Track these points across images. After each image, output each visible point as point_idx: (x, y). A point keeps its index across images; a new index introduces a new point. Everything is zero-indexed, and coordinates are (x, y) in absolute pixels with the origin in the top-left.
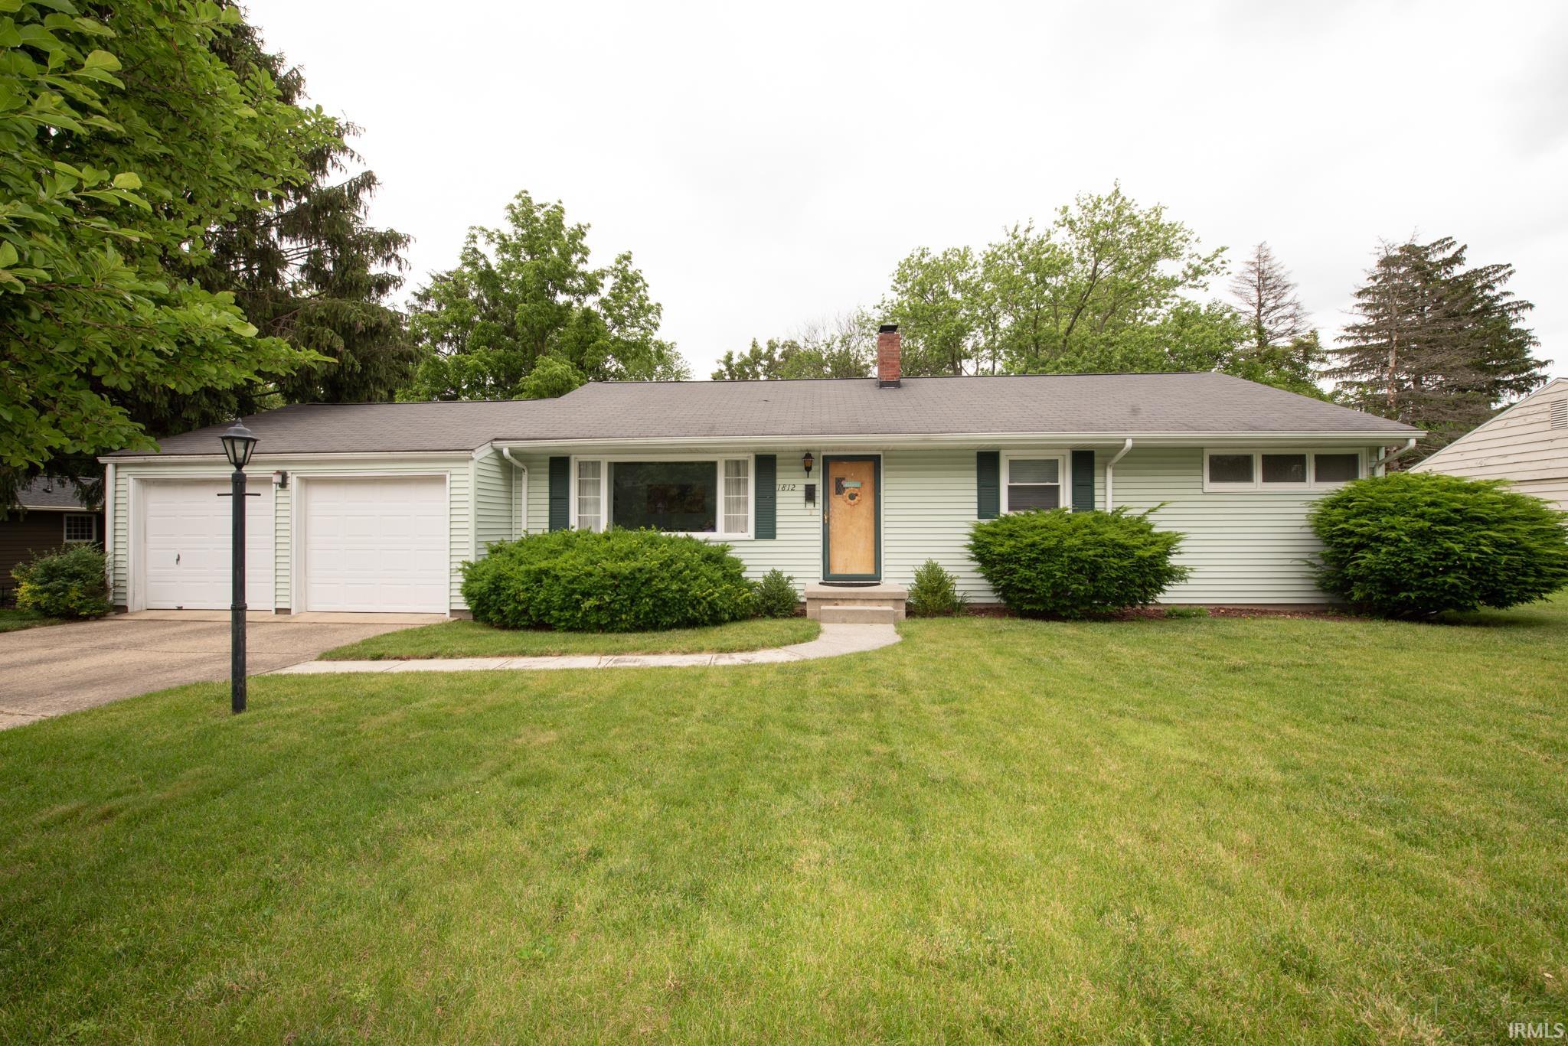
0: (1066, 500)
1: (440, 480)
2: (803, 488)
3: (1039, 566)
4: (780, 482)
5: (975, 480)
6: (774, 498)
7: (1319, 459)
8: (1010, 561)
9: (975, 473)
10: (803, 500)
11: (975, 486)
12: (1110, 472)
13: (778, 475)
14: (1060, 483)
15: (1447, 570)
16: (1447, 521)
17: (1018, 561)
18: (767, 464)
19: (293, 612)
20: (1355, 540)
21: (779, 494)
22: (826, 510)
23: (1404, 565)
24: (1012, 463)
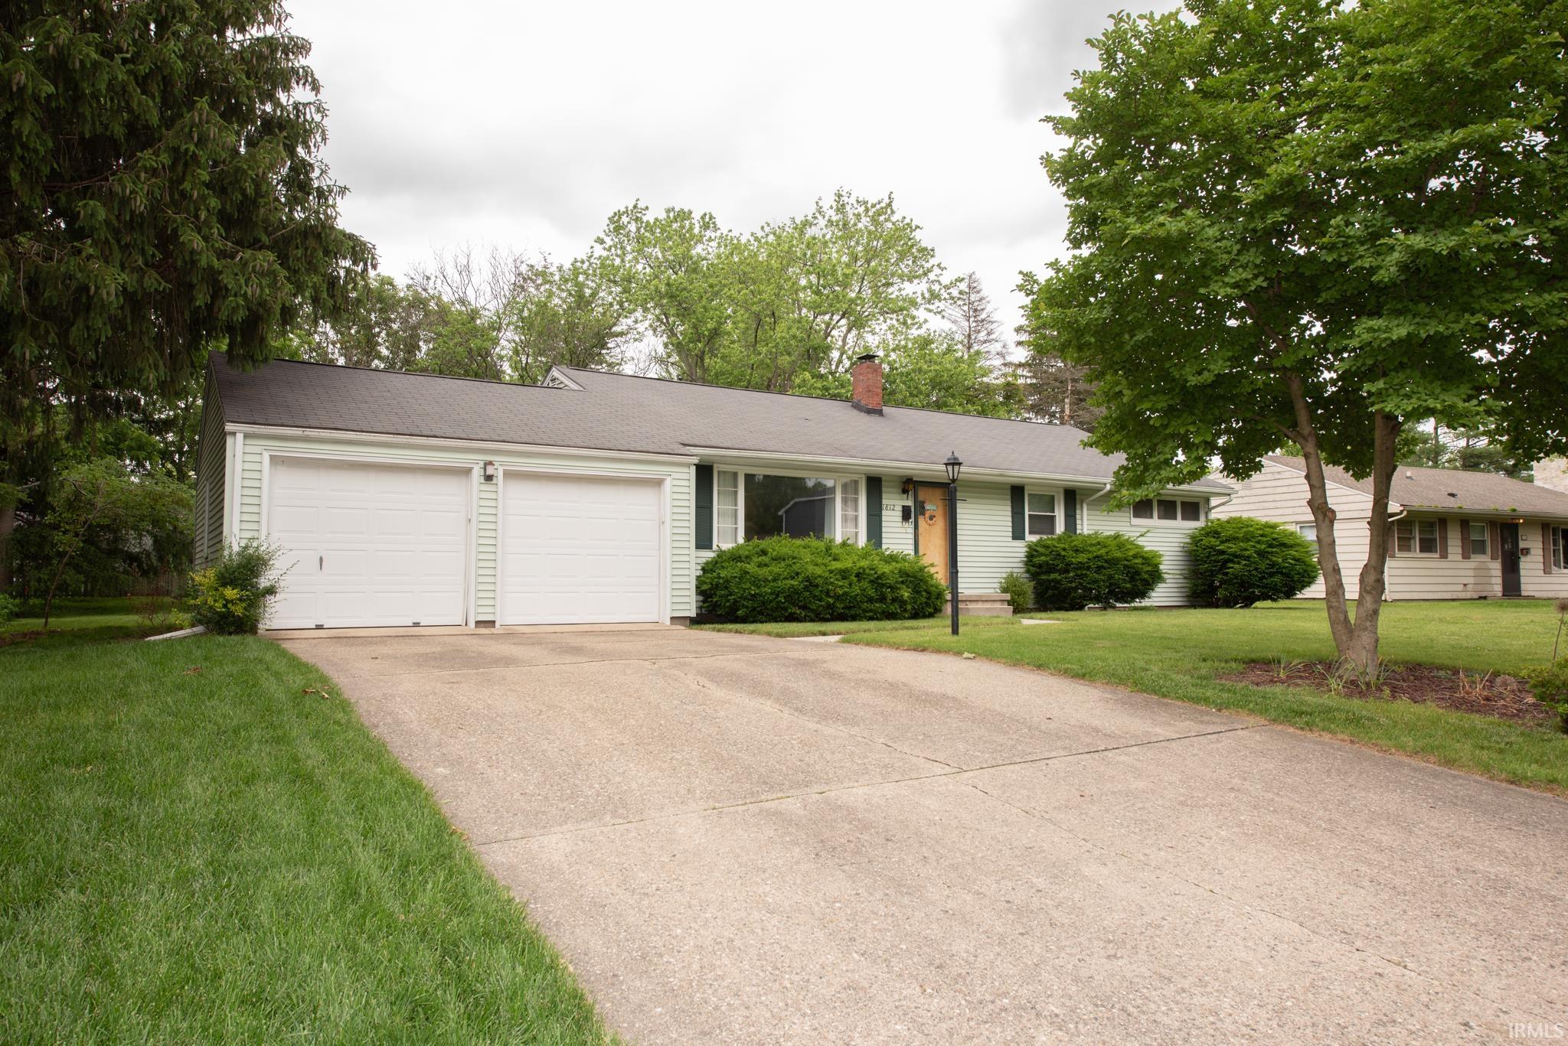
0: (1060, 527)
1: (658, 483)
2: (900, 509)
3: (1104, 571)
4: (884, 502)
5: (1009, 508)
6: (880, 516)
7: (1183, 503)
8: (1083, 568)
9: (1009, 503)
10: (900, 519)
11: (1010, 514)
12: (1085, 507)
13: (884, 496)
14: (1056, 513)
15: (1272, 575)
16: (1271, 546)
17: (1088, 568)
18: (875, 484)
19: (497, 625)
20: (1226, 557)
21: (884, 513)
22: (916, 527)
23: (1254, 572)
24: (1030, 495)
